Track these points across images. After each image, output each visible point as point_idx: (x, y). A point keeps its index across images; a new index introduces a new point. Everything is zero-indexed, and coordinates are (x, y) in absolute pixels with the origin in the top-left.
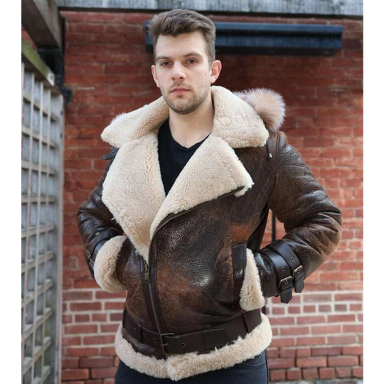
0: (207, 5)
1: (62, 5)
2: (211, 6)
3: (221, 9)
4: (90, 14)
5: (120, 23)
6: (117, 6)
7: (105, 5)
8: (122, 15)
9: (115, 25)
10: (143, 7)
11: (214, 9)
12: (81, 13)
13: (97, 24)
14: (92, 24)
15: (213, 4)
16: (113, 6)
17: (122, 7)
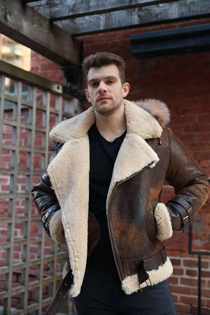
0: (179, 14)
1: (74, 33)
2: (182, 13)
3: (191, 15)
4: (100, 35)
5: (121, 38)
6: (110, 27)
7: (102, 28)
8: (123, 32)
9: (117, 41)
10: (129, 25)
11: (184, 16)
12: (94, 36)
13: (105, 42)
14: (100, 43)
15: (184, 11)
16: (107, 28)
17: (114, 27)
